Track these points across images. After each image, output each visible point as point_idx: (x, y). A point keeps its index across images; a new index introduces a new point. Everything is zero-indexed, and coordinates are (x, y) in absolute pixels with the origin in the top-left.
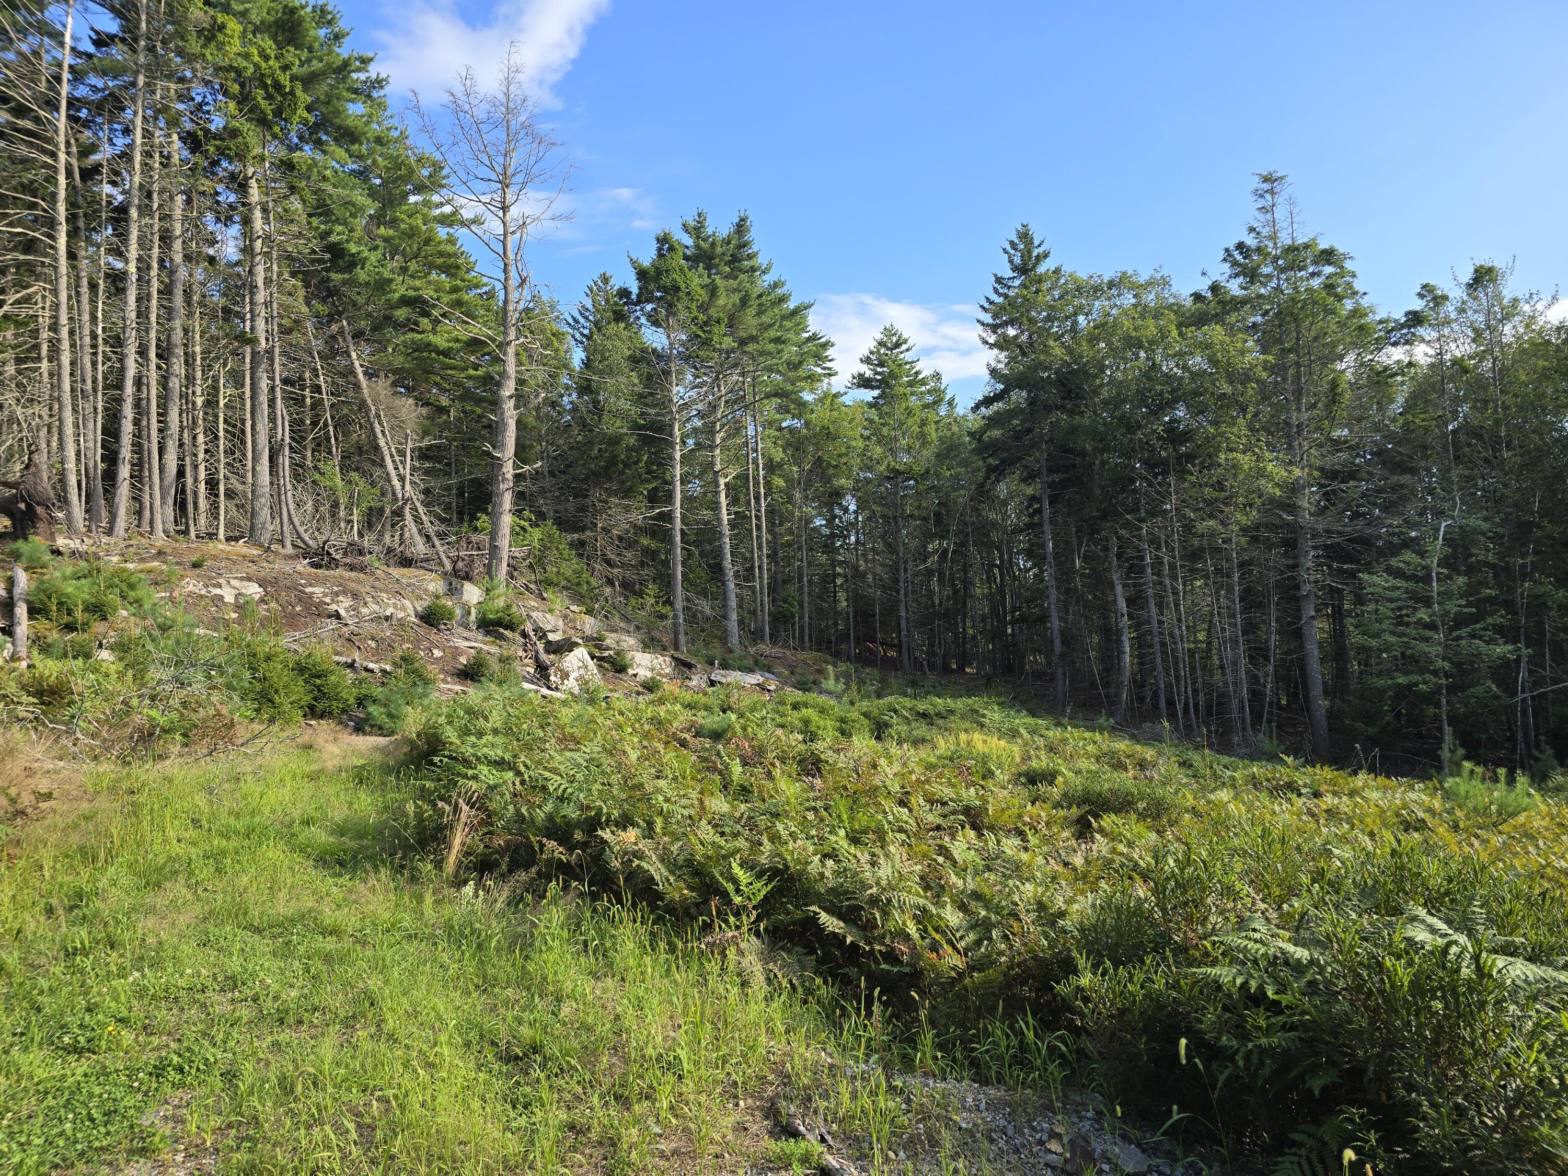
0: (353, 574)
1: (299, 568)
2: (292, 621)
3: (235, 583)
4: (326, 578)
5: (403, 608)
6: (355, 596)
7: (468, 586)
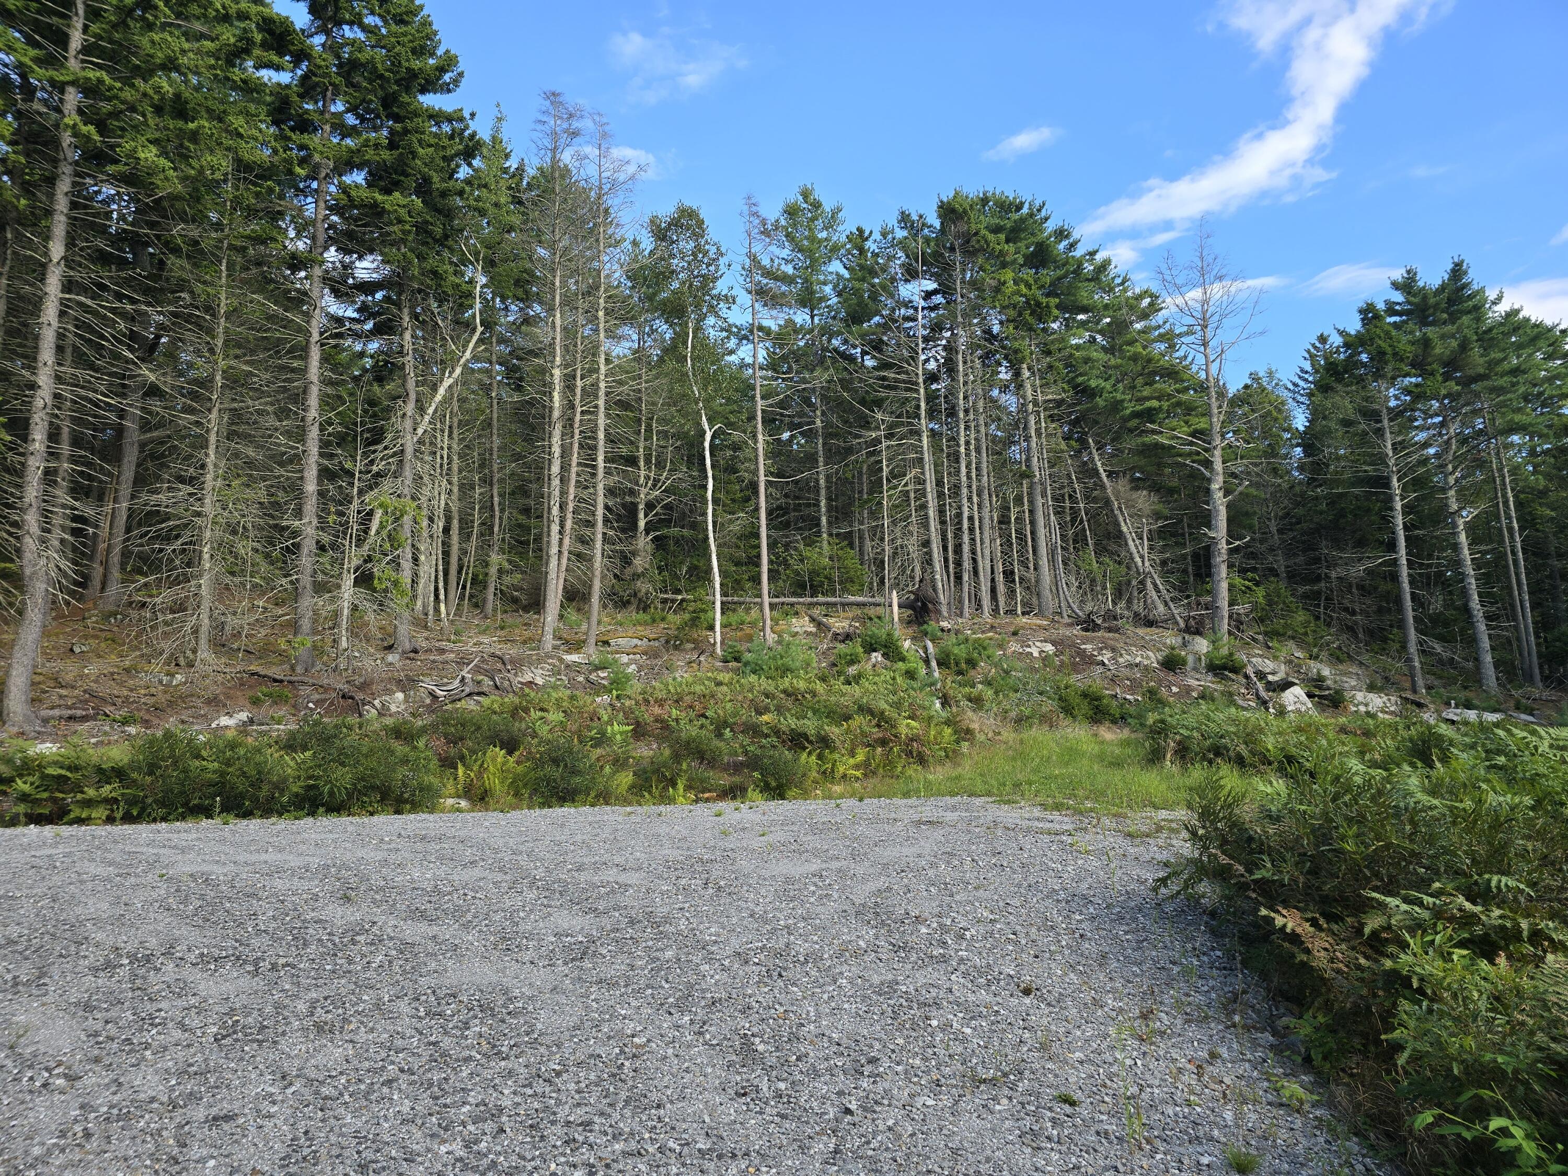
0: (1111, 635)
1: (1075, 632)
2: (1075, 668)
3: (1038, 644)
4: (1094, 638)
5: (1148, 658)
6: (1113, 650)
7: (1198, 639)
